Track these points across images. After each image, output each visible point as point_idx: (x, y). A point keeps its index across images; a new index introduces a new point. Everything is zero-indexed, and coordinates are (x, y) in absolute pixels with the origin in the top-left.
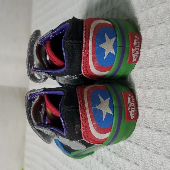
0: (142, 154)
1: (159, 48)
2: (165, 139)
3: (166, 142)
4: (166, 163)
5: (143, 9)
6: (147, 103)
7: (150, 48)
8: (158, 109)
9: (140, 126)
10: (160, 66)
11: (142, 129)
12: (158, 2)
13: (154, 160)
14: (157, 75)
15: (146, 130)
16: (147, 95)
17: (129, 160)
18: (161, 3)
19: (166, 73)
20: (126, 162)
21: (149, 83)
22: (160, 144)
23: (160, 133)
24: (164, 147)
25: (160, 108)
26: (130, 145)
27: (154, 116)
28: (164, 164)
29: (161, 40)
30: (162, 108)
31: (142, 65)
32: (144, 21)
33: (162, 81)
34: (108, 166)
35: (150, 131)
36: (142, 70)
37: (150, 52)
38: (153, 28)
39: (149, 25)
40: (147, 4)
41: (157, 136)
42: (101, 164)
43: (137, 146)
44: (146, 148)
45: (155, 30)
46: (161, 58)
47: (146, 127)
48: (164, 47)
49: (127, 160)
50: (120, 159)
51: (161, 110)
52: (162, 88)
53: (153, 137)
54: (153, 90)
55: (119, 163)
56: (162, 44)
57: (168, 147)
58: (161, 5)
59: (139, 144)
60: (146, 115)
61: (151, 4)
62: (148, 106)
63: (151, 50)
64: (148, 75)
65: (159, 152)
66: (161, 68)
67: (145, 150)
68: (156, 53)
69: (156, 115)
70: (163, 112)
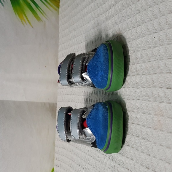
0: (135, 153)
1: (143, 89)
2: (147, 144)
3: (147, 146)
4: (148, 158)
5: (134, 63)
6: (137, 121)
7: (138, 88)
8: (143, 126)
9: (133, 136)
10: (143, 100)
11: (135, 138)
12: (142, 61)
13: (141, 156)
14: (142, 105)
15: (137, 138)
16: (137, 117)
17: (128, 158)
18: (143, 62)
19: (146, 104)
20: (127, 159)
21: (138, 109)
22: (144, 147)
23: (144, 140)
24: (146, 149)
25: (144, 125)
26: (128, 148)
27: (141, 130)
28: (147, 159)
29: (144, 84)
30: (145, 125)
31: (134, 97)
32: (135, 71)
33: (144, 109)
34: (116, 162)
35: (139, 139)
36: (134, 101)
37: (138, 90)
38: (139, 76)
39: (137, 74)
40: (136, 60)
41: (143, 142)
42: (112, 161)
43: (132, 149)
44: (137, 150)
45: (140, 78)
46: (144, 95)
47: (137, 137)
48: (145, 89)
49: (127, 157)
50: (123, 157)
51: (145, 126)
52: (145, 113)
53: (140, 143)
54: (140, 114)
55: (122, 160)
56: (144, 87)
57: (148, 148)
58: (143, 63)
59: (133, 147)
60: (137, 129)
61: (138, 61)
62: (138, 123)
63: (138, 89)
64: (137, 104)
65: (144, 151)
66: (144, 101)
67: (136, 151)
68: (141, 92)
69: (142, 129)
70: (145, 128)
